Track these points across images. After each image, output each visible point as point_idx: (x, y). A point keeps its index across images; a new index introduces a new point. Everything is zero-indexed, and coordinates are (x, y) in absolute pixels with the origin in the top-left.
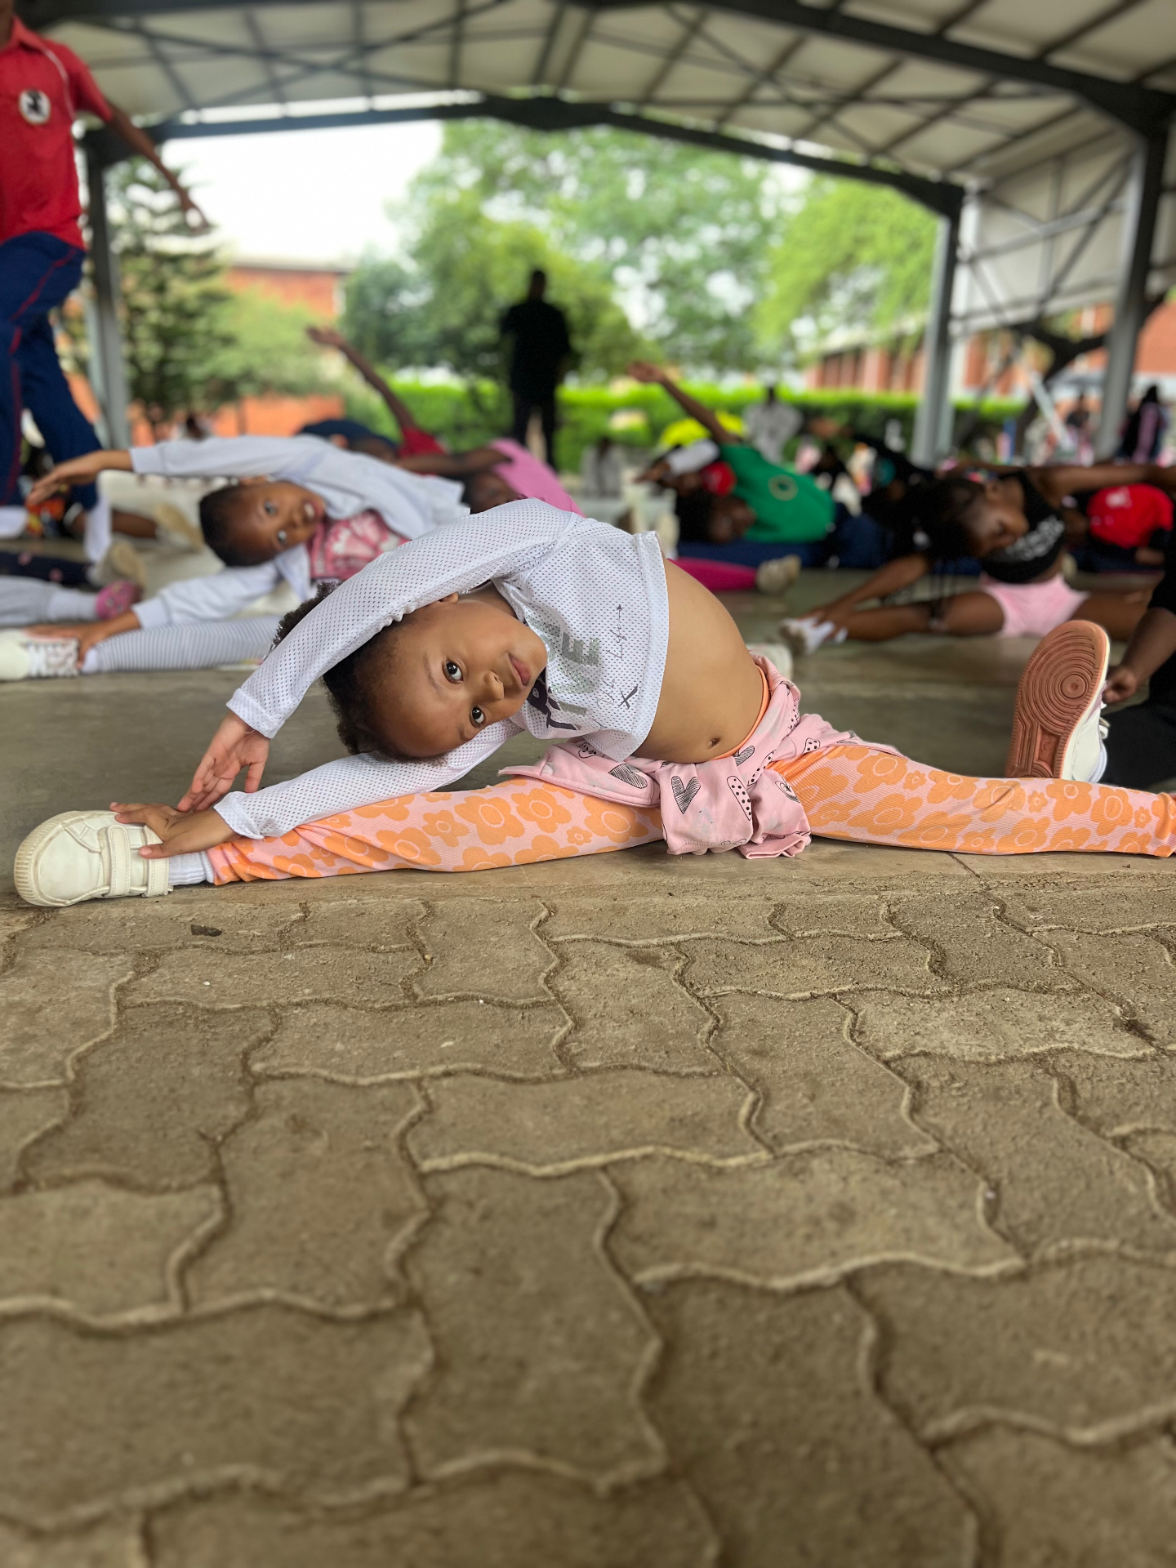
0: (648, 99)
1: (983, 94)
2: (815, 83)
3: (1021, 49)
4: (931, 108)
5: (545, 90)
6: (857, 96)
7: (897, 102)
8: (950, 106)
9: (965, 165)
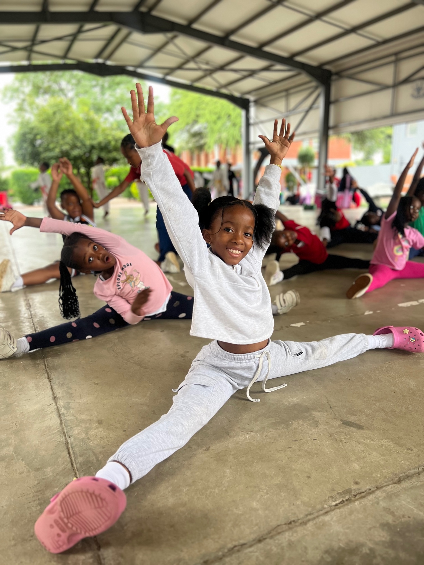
0: (141, 66)
1: (266, 69)
2: (207, 63)
3: (284, 54)
4: (245, 73)
5: (100, 61)
6: (222, 68)
7: (235, 71)
8: (252, 73)
9: (249, 93)
